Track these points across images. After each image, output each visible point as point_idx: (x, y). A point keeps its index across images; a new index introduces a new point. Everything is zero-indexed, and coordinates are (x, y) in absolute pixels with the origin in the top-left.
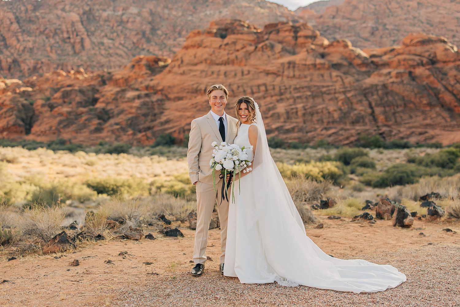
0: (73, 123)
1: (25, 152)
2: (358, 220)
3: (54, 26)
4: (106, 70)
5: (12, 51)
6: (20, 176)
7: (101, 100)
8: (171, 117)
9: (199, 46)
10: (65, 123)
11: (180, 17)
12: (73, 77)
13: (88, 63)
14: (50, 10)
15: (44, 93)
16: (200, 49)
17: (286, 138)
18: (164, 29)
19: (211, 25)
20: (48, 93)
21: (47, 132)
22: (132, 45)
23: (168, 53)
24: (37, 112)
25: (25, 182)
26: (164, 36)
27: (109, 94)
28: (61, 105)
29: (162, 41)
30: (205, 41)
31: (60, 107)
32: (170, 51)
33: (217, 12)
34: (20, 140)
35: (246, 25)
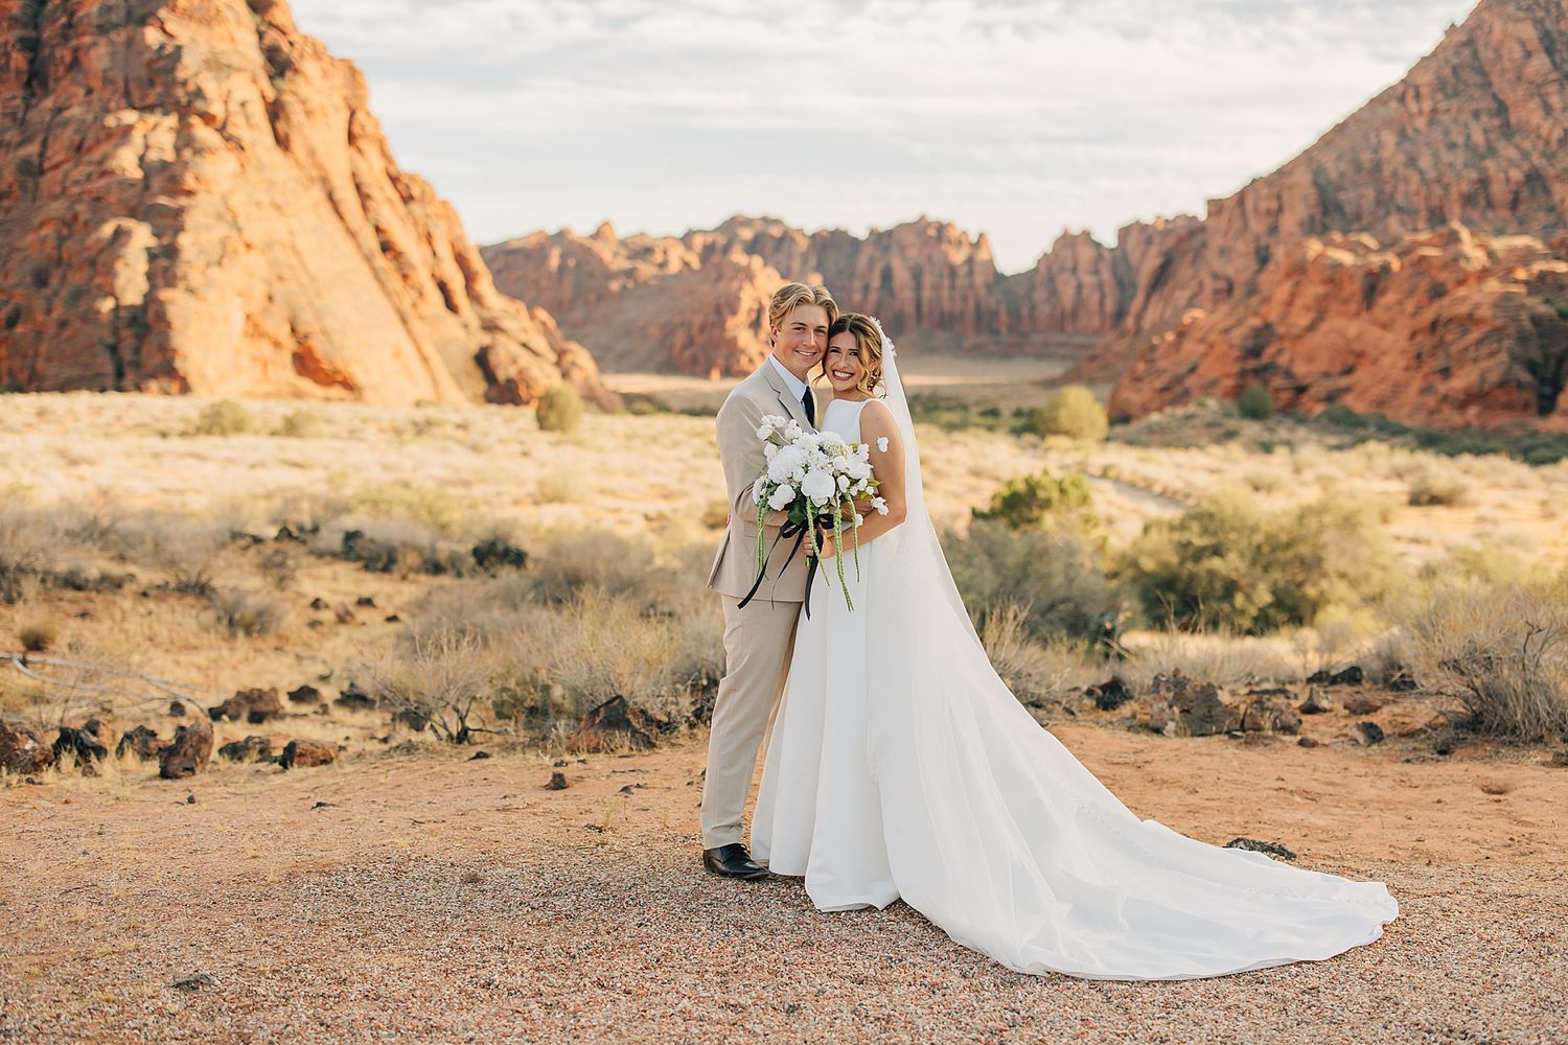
5: (1527, 144)
34: (1518, 433)
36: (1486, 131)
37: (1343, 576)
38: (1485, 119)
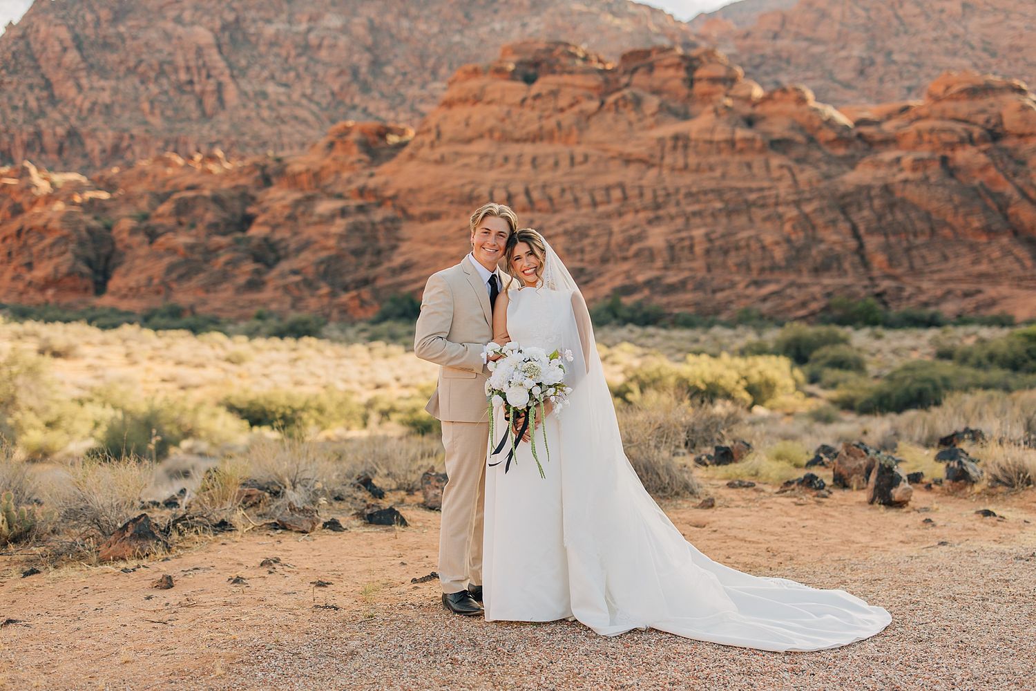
0: (198, 271)
1: (94, 333)
2: (793, 490)
3: (157, 55)
4: (271, 153)
5: (67, 111)
6: (80, 387)
7: (260, 219)
8: (415, 257)
9: (477, 100)
10: (182, 270)
11: (435, 35)
12: (199, 167)
13: (233, 138)
14: (150, 20)
15: (135, 204)
16: (479, 106)
17: (668, 304)
18: (399, 62)
19: (504, 54)
20: (143, 204)
21: (143, 290)
22: (329, 98)
23: (409, 116)
24: (119, 246)
25: (91, 400)
26: (399, 78)
27: (277, 206)
28: (172, 230)
29: (396, 89)
30: (489, 88)
31: (170, 235)
32: (413, 110)
33: (518, 24)
34: (82, 307)
35: (581, 54)
36: (38, 99)
37: (31, 409)
38: (37, 91)
